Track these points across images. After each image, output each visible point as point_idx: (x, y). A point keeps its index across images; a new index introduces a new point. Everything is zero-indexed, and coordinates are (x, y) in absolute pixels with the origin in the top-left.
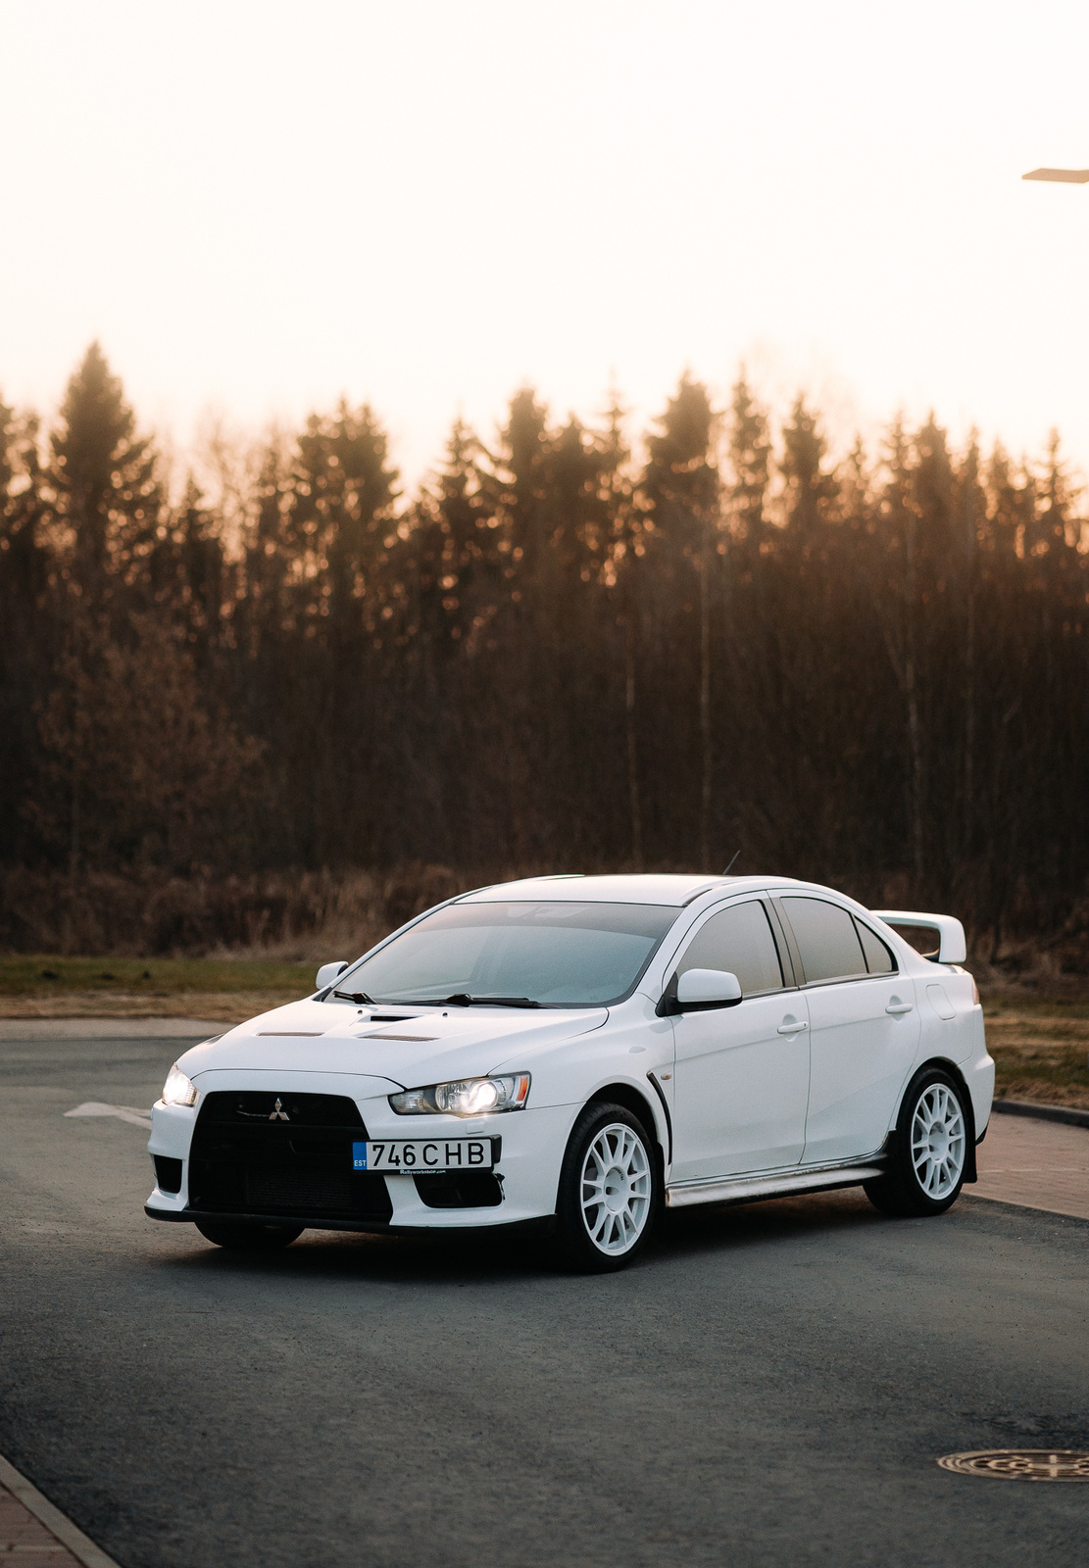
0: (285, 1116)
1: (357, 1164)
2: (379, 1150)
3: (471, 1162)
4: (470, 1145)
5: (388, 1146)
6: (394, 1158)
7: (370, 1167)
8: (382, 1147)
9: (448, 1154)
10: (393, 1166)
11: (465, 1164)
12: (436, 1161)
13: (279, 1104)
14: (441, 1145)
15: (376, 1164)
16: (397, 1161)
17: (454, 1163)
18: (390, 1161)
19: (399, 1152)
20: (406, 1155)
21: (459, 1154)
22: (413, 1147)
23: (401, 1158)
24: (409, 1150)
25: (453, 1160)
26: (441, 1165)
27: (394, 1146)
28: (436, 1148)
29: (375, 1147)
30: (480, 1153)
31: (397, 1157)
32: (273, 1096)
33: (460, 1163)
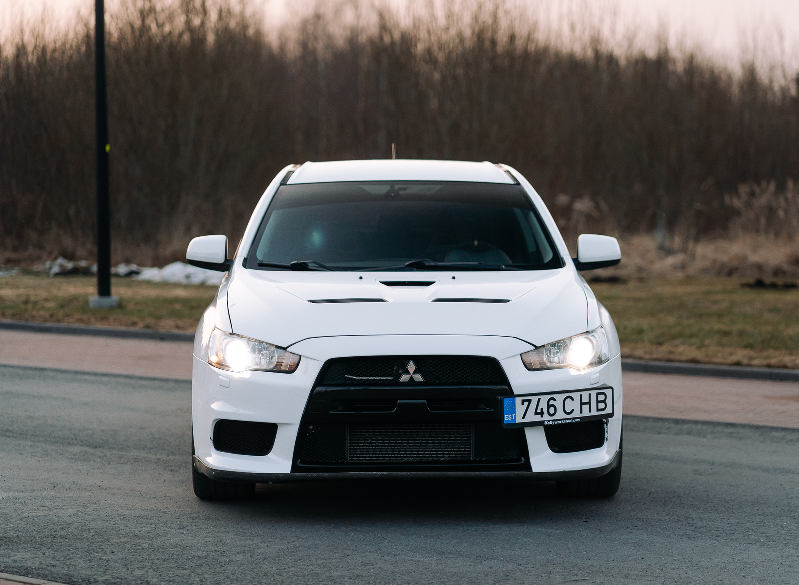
0: (418, 377)
1: (507, 418)
2: (526, 404)
3: (598, 410)
4: (598, 394)
5: (534, 400)
6: (539, 411)
7: (519, 420)
8: (530, 401)
9: (582, 404)
10: (538, 418)
11: (594, 413)
12: (573, 410)
13: (412, 367)
14: (576, 396)
15: (524, 418)
16: (542, 414)
17: (586, 413)
18: (536, 413)
19: (543, 405)
20: (549, 406)
21: (589, 403)
22: (554, 400)
23: (545, 411)
24: (552, 403)
25: (586, 408)
26: (576, 414)
27: (539, 400)
28: (573, 400)
29: (523, 402)
30: (604, 402)
31: (542, 409)
32: (406, 359)
33: (590, 412)
